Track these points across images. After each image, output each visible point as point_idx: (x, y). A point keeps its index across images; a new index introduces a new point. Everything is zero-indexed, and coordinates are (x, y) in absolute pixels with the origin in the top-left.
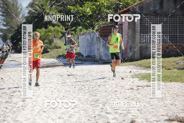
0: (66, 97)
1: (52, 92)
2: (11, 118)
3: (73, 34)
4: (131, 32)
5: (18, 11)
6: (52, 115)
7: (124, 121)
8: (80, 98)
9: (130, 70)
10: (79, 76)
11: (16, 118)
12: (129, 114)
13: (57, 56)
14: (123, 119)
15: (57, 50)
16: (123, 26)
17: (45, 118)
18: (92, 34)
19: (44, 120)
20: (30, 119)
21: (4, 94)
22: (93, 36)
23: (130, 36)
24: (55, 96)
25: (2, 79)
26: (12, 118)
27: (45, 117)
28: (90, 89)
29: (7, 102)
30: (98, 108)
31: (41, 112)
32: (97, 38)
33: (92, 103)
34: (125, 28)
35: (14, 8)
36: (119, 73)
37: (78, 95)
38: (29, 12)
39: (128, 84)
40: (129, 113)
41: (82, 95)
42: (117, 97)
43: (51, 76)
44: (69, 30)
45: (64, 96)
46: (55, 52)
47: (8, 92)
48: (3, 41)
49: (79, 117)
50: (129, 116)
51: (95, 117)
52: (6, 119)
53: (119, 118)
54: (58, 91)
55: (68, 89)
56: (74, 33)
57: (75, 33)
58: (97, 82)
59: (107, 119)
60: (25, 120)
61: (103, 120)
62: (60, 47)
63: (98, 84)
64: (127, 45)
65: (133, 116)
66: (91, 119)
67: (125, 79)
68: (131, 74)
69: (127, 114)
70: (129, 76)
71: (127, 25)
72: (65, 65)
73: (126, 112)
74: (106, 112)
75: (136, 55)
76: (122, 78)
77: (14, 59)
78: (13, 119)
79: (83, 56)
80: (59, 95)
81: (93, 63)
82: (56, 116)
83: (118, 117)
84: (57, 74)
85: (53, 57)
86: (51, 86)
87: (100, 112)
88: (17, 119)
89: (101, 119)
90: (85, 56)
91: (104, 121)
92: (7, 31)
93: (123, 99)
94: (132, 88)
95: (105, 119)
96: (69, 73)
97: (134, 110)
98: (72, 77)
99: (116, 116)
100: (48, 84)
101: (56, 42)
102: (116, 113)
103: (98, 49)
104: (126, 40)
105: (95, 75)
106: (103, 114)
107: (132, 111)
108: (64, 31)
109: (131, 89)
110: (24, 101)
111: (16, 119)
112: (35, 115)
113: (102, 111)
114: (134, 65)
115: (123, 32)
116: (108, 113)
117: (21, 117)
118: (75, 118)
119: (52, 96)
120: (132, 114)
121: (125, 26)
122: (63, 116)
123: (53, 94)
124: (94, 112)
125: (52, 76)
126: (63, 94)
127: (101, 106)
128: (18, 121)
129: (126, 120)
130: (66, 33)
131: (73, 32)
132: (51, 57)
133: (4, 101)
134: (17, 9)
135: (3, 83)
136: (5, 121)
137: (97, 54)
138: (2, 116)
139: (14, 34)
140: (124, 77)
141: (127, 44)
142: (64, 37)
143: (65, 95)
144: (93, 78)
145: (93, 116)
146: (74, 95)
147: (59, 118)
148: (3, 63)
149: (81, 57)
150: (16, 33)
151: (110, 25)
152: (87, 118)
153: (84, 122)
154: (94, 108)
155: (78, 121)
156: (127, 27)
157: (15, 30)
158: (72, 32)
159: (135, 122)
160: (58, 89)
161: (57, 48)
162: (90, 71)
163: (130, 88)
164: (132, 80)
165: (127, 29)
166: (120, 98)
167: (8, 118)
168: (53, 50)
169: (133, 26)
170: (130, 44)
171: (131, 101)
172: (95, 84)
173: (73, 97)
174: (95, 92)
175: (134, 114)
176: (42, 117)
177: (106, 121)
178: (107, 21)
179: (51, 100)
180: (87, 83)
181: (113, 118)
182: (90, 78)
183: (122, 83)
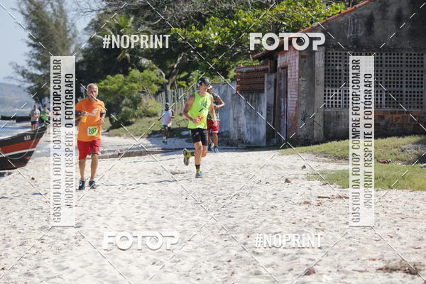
0: (168, 219)
1: (138, 207)
2: (52, 263)
3: (183, 87)
4: (306, 83)
5: (68, 37)
6: (138, 257)
7: (291, 270)
8: (198, 220)
9: (303, 163)
11: (63, 262)
12: (301, 256)
13: (150, 133)
14: (289, 267)
15: (148, 119)
16: (289, 71)
17: (123, 263)
18: (224, 88)
19: (122, 267)
20: (91, 264)
21: (36, 212)
22: (225, 91)
23: (303, 92)
24: (145, 216)
25: (33, 179)
26: (54, 261)
27: (124, 260)
28: (219, 201)
29: (43, 228)
30: (235, 243)
31: (115, 250)
32: (233, 95)
33: (223, 232)
34: (293, 74)
35: (59, 30)
36: (280, 169)
37: (192, 215)
38: (91, 40)
39: (300, 193)
40: (302, 254)
41: (201, 215)
42: (277, 219)
43: (136, 174)
44: (174, 77)
45: (163, 217)
46: (144, 125)
47: (45, 207)
48: (36, 100)
49: (196, 261)
50: (301, 259)
51: (229, 261)
52: (42, 263)
53: (280, 265)
54: (150, 207)
55: (172, 201)
56: (184, 85)
57: (187, 84)
58: (233, 188)
59: (254, 266)
60: (82, 267)
61: (247, 267)
62: (155, 115)
63: (236, 192)
64: (296, 110)
65: (310, 259)
66: (220, 265)
67: (293, 182)
68: (305, 172)
69: (297, 256)
70: (300, 177)
71: (297, 69)
72: (166, 151)
73: (294, 252)
74: (254, 252)
75: (315, 131)
76: (287, 181)
78: (56, 264)
80: (152, 214)
81: (224, 149)
82: (147, 258)
83: (277, 262)
84: (149, 171)
85: (141, 136)
86: (137, 195)
87: (241, 251)
88: (65, 265)
89: (241, 266)
91: (248, 270)
92: (44, 78)
93: (288, 224)
94: (308, 200)
95: (250, 266)
96: (173, 169)
98: (180, 176)
99: (275, 259)
100: (129, 191)
101: (148, 104)
102: (274, 253)
103: (234, 119)
104: (296, 99)
105: (229, 173)
106: (246, 255)
107: (308, 250)
108: (164, 80)
109: (306, 203)
110: (79, 227)
111: (63, 264)
113: (243, 249)
114: (312, 152)
115: (289, 84)
116: (258, 254)
117: (72, 260)
118: (187, 262)
119: (138, 217)
120: (308, 257)
121: (293, 71)
122: (162, 259)
123: (141, 211)
124: (228, 251)
125: (139, 175)
126: (162, 213)
127: (242, 237)
128: (67, 268)
129: (294, 269)
130: (168, 84)
131: (183, 83)
132: (137, 136)
133: (36, 227)
134: (66, 32)
135: (35, 189)
136: (38, 267)
137: (233, 129)
138: (33, 258)
140: (289, 177)
141: (296, 108)
142: (163, 93)
143: (166, 214)
144: (224, 178)
145: (225, 259)
146: (185, 214)
147: (154, 264)
148: (34, 147)
151: (262, 68)
152: (213, 264)
153: (206, 271)
154: (228, 243)
155: (194, 269)
156: (297, 74)
158: (181, 82)
159: (314, 273)
160: (152, 202)
161: (148, 116)
162: (218, 165)
163: (303, 201)
164: (307, 184)
165: (297, 76)
166: (282, 221)
167: (46, 261)
168: (140, 120)
169: (309, 70)
170: (303, 108)
171: (305, 229)
172: (228, 192)
173: (182, 219)
174: (229, 208)
175: (312, 257)
176: (117, 260)
177: (253, 271)
178: (254, 59)
179: (135, 223)
180: (212, 190)
181: (267, 263)
182: (219, 179)
183: (287, 190)
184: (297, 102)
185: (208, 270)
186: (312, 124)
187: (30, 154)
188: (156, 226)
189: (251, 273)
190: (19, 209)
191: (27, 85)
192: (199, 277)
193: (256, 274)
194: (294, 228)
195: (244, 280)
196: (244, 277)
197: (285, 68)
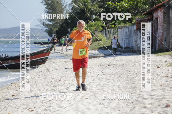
0: (106, 85)
1: (93, 80)
2: (56, 105)
3: (113, 28)
4: (166, 24)
5: (63, 8)
6: (93, 101)
7: (160, 105)
8: (120, 85)
9: (165, 59)
10: (119, 66)
11: (61, 104)
12: (164, 99)
13: (99, 48)
14: (159, 104)
15: (98, 42)
16: (158, 20)
17: (87, 104)
18: (130, 28)
19: (86, 106)
20: (73, 105)
21: (49, 83)
22: (131, 29)
23: (165, 29)
24: (96, 84)
25: (48, 69)
26: (57, 104)
27: (87, 103)
28: (129, 77)
29: (52, 90)
30: (135, 94)
31: (83, 99)
32: (134, 31)
33: (130, 90)
34: (160, 21)
35: (59, 5)
36: (155, 62)
37: (117, 83)
38: (72, 9)
39: (164, 72)
40: (164, 98)
41: (121, 83)
42: (153, 84)
43: (93, 66)
44: (109, 24)
45: (104, 84)
46: (96, 45)
47: (53, 81)
48: (49, 35)
49: (118, 102)
50: (164, 101)
51: (133, 102)
52: (51, 105)
53: (155, 103)
54: (99, 80)
55: (108, 77)
56: (113, 27)
57: (115, 26)
58: (134, 71)
59: (143, 104)
60: (69, 106)
61: (140, 104)
62: (101, 40)
63: (136, 73)
64: (162, 37)
65: (168, 101)
66: (129, 104)
67: (161, 67)
68: (166, 63)
69: (162, 99)
70: (164, 65)
71: (162, 18)
72: (106, 56)
73: (161, 98)
74: (143, 98)
75: (170, 45)
76: (158, 67)
77: (59, 52)
78: (58, 105)
79: (122, 47)
80: (99, 83)
81: (131, 54)
82: (97, 102)
83: (153, 102)
84: (98, 65)
85: (95, 49)
86: (93, 75)
87: (138, 98)
88: (61, 105)
89: (138, 104)
90: (123, 47)
91: (141, 106)
92: (52, 26)
93: (158, 86)
94: (167, 75)
95: (141, 104)
96: (109, 63)
97: (168, 95)
98: (111, 66)
99: (153, 101)
100: (90, 73)
101: (98, 36)
102: (152, 98)
103: (135, 41)
104: (162, 32)
105: (133, 65)
106: (140, 99)
107: (167, 97)
108: (104, 25)
109: (166, 76)
110: (68, 89)
111: (60, 105)
112: (78, 101)
113: (139, 97)
114: (169, 54)
115: (159, 25)
116: (145, 99)
117: (65, 103)
118: (114, 103)
119: (93, 84)
120: (167, 99)
121: (160, 19)
122: (103, 102)
123: (95, 82)
124: (132, 98)
125: (94, 66)
126: (103, 82)
127: (138, 92)
128: (63, 107)
129: (161, 105)
130: (106, 27)
131: (113, 26)
132: (93, 49)
133: (49, 90)
134: (62, 5)
135: (49, 73)
136: (50, 107)
137: (135, 45)
138: (48, 103)
139: (59, 29)
140: (159, 66)
141: (162, 35)
142: (104, 31)
143: (106, 83)
144: (131, 67)
145: (130, 101)
146: (114, 83)
147: (100, 104)
148: (48, 55)
149: (120, 48)
150: (61, 28)
151: (147, 18)
152: (125, 104)
153: (123, 107)
154: (132, 94)
155: (117, 106)
156: (162, 21)
157: (60, 25)
158: (112, 26)
159: (170, 106)
160: (99, 78)
161: (98, 41)
162: (128, 61)
163: (165, 76)
164: (167, 68)
165: (162, 22)
166: (155, 84)
167: (53, 104)
168: (94, 42)
169: (167, 19)
170: (165, 36)
171: (166, 88)
172: (132, 73)
173: (112, 85)
174: (133, 80)
175: (169, 100)
176: (84, 103)
177: (143, 106)
178: (143, 15)
179: (92, 87)
180: (126, 72)
181: (150, 103)
182: (128, 67)
183: (158, 71)
184: (162, 33)
185: (123, 106)
186: (169, 42)
187: (47, 58)
188: (101, 88)
189: (142, 107)
190: (42, 82)
191: (45, 29)
192: (119, 109)
193: (144, 108)
194: (161, 87)
195: (139, 110)
196: (139, 109)
197: (157, 18)
